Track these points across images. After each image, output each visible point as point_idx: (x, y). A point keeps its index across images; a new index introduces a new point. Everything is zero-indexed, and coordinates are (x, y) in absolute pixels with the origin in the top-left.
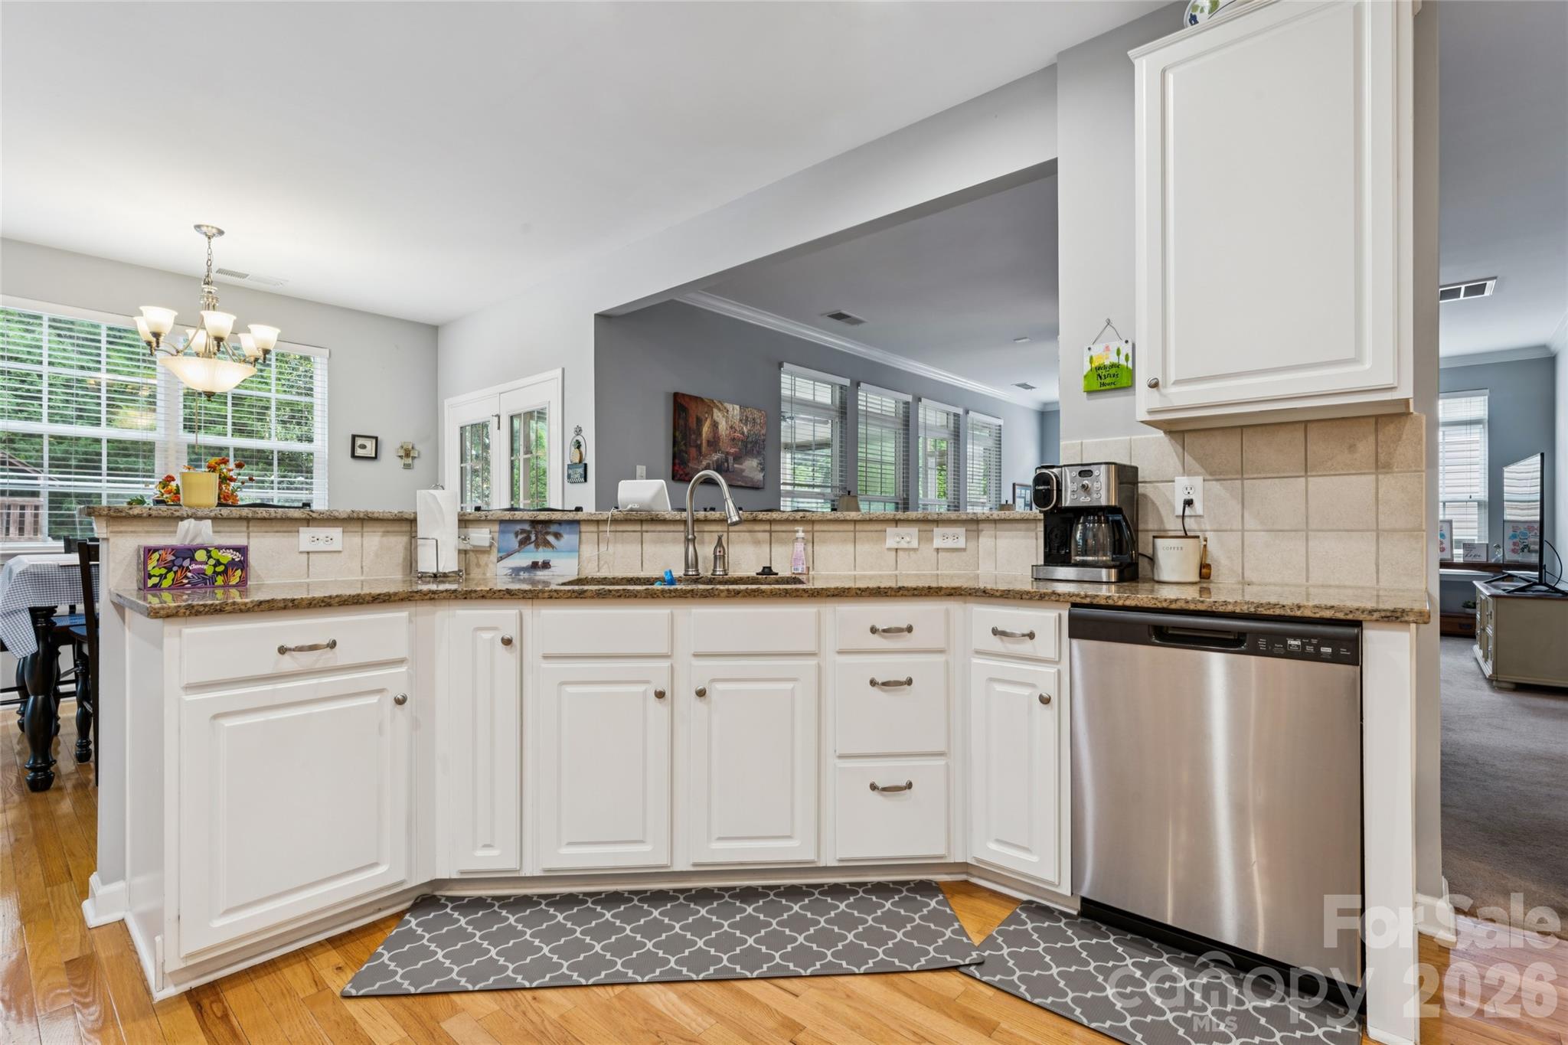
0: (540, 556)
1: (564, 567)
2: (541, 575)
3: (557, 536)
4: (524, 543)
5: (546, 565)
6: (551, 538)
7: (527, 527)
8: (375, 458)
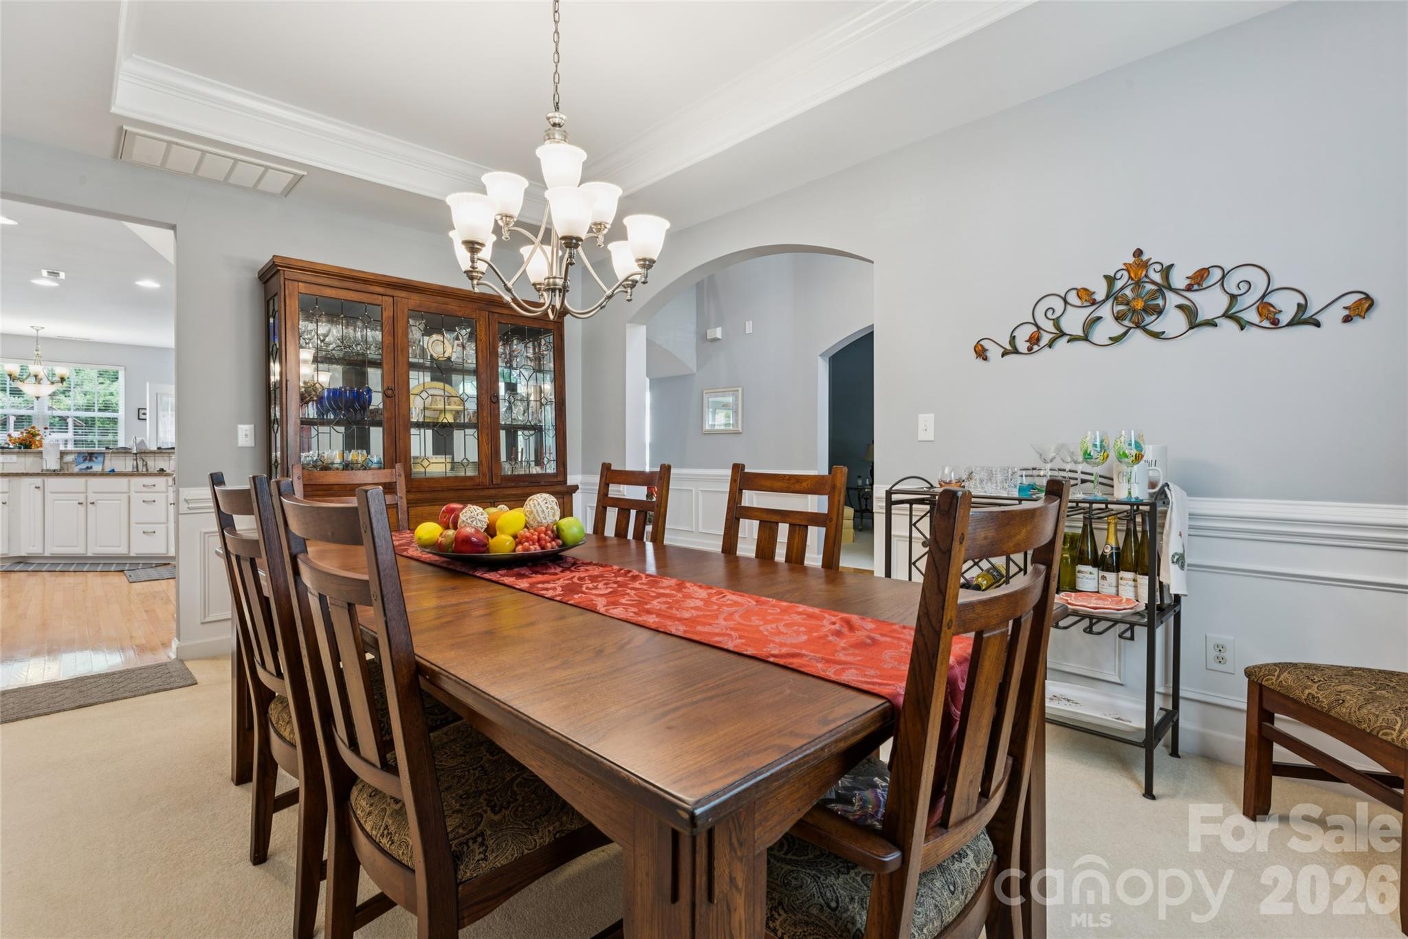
0: (89, 465)
1: (97, 468)
2: (89, 471)
3: (96, 458)
4: (85, 460)
5: (91, 468)
6: (94, 459)
7: (86, 455)
8: (139, 419)
